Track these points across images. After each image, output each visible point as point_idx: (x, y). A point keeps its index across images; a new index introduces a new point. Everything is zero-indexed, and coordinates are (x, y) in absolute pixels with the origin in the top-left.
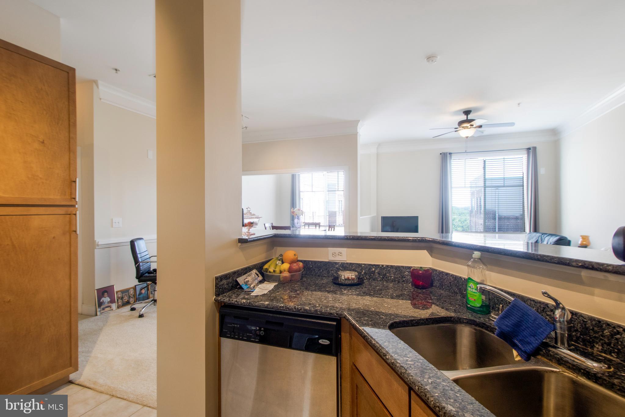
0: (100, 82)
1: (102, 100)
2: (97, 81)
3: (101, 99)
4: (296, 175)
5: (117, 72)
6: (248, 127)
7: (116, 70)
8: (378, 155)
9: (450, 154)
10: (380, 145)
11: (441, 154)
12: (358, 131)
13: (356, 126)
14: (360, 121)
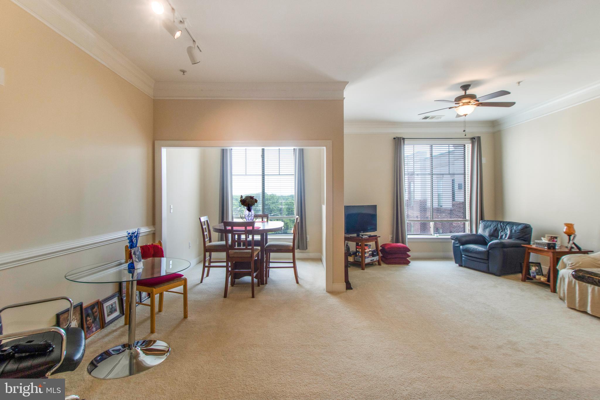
9: (404, 139)
12: (344, 97)
13: (343, 90)
14: (349, 83)
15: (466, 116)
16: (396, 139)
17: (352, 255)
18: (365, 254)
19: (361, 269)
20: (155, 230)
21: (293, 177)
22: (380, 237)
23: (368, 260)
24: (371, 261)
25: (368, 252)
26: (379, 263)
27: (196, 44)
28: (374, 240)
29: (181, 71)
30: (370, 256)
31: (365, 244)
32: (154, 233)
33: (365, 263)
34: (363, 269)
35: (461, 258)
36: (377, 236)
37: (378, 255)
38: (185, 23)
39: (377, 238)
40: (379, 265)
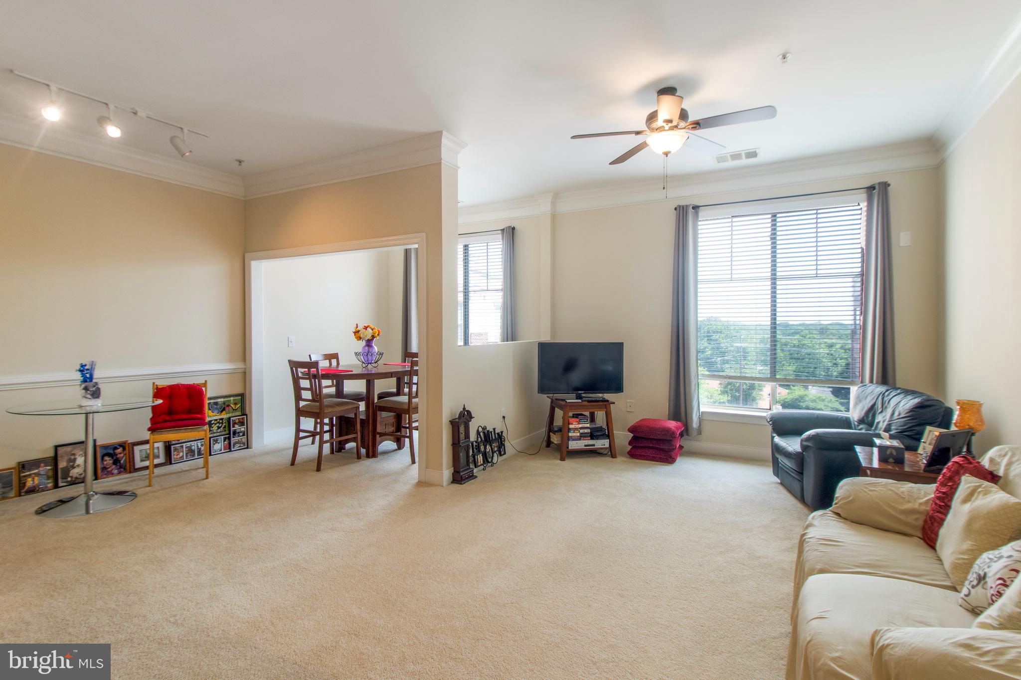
8: (554, 217)
9: (696, 208)
10: (557, 194)
11: (675, 209)
12: (442, 157)
13: (439, 146)
14: (444, 132)
16: (678, 209)
17: (557, 431)
18: (569, 432)
19: (559, 457)
20: (245, 368)
21: (501, 294)
22: (614, 403)
23: (573, 445)
24: (585, 446)
25: (575, 429)
26: (611, 452)
27: (185, 131)
28: (600, 408)
29: (237, 160)
30: (582, 436)
31: (571, 414)
32: (245, 373)
33: (568, 448)
34: (562, 459)
35: (778, 463)
36: (607, 401)
37: (609, 438)
38: (139, 114)
39: (607, 406)
40: (612, 457)
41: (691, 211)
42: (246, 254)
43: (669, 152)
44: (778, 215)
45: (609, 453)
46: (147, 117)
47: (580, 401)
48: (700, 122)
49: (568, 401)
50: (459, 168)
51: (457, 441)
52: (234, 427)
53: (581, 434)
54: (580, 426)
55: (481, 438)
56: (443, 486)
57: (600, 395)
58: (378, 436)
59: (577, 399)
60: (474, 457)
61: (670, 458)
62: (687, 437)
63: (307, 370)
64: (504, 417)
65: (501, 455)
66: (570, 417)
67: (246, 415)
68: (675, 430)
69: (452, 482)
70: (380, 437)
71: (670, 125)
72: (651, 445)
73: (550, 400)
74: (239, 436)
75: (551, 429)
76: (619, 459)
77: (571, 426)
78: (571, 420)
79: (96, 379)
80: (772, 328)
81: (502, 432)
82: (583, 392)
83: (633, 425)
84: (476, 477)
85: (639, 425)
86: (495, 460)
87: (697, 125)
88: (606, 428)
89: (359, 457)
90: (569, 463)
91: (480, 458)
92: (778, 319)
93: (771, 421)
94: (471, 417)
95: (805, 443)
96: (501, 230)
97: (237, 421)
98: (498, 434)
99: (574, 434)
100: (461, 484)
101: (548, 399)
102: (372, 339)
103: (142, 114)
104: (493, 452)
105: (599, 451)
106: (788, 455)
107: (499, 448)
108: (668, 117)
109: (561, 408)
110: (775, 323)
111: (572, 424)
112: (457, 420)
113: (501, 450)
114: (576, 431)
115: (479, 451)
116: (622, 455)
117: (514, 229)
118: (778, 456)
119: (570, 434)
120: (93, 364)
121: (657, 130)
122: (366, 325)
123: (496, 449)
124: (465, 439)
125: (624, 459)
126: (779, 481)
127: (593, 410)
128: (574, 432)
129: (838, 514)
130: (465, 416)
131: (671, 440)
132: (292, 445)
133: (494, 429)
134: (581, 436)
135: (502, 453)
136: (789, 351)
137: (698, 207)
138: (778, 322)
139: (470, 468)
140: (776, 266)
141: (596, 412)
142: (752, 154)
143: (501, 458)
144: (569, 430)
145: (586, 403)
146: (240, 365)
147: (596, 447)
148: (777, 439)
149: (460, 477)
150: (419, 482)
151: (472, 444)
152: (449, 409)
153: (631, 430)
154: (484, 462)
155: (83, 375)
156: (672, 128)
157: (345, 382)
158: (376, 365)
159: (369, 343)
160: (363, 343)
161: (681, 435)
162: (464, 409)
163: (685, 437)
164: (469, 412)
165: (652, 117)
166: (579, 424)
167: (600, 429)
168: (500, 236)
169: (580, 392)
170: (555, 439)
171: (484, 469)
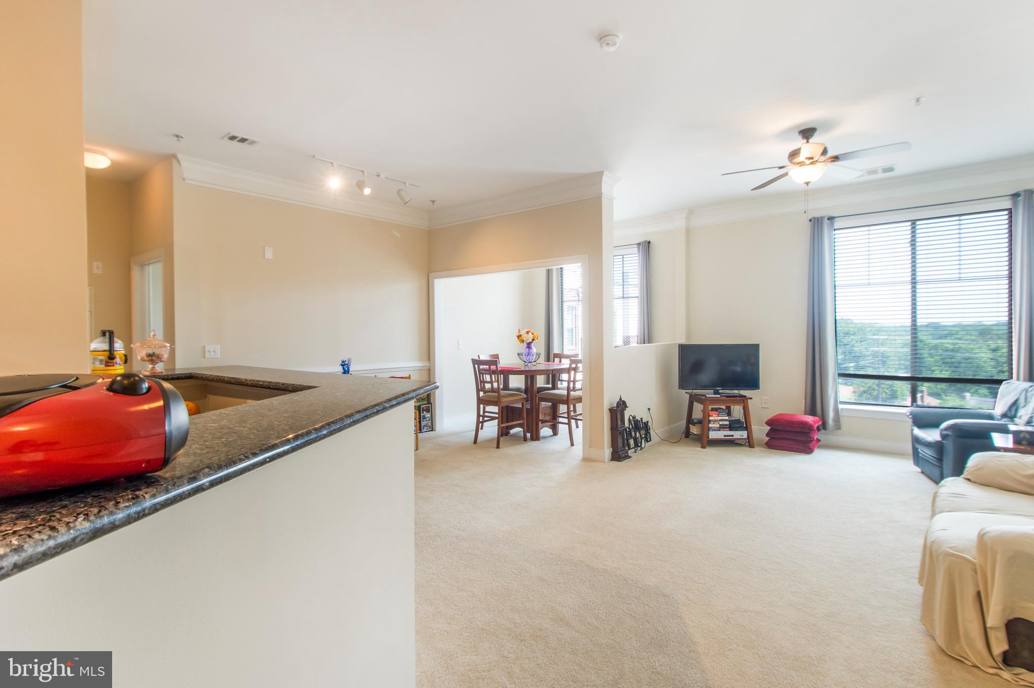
0: (180, 156)
1: (186, 181)
2: (176, 154)
3: (184, 179)
4: (552, 269)
5: (178, 140)
6: (435, 201)
7: (177, 136)
8: (688, 231)
9: (831, 219)
10: (691, 211)
11: (810, 220)
12: (603, 191)
13: (600, 183)
14: (605, 172)
15: (809, 184)
16: (813, 221)
17: (697, 423)
18: (709, 423)
19: (700, 446)
20: (430, 366)
22: (751, 399)
23: (713, 435)
24: (724, 436)
25: (715, 421)
26: (750, 443)
27: (407, 184)
28: (738, 403)
29: (431, 201)
30: (722, 427)
31: (710, 407)
32: (429, 370)
33: (708, 437)
34: (703, 447)
35: (918, 453)
36: (745, 396)
37: (747, 430)
38: (381, 176)
39: (745, 401)
40: (750, 447)
41: (826, 222)
42: (430, 274)
43: (810, 182)
44: (918, 223)
45: (747, 444)
46: (386, 178)
47: (719, 396)
48: (839, 156)
49: (708, 396)
50: (614, 198)
51: (615, 425)
52: (423, 413)
53: (720, 425)
54: (720, 418)
55: (632, 426)
56: (605, 462)
57: (737, 392)
58: (540, 423)
59: (714, 394)
60: (627, 440)
61: (809, 449)
62: (824, 431)
63: (488, 366)
64: (649, 409)
65: (647, 442)
66: (710, 410)
67: (431, 404)
68: (812, 423)
69: (611, 460)
70: (542, 423)
71: (811, 161)
72: (789, 437)
73: (688, 395)
74: (427, 421)
75: (690, 421)
76: (757, 449)
77: (711, 418)
78: (711, 413)
79: (352, 371)
80: (912, 329)
81: (648, 422)
82: (720, 388)
83: (770, 419)
84: (630, 457)
85: (777, 418)
86: (643, 446)
87: (836, 158)
88: (744, 421)
89: (525, 439)
90: (710, 450)
91: (632, 442)
92: (918, 321)
93: (911, 415)
94: (626, 407)
95: (944, 432)
96: (637, 244)
97: (425, 408)
98: (645, 423)
99: (714, 426)
100: (620, 461)
101: (686, 394)
102: (532, 342)
103: (382, 176)
104: (641, 439)
105: (737, 441)
106: (928, 445)
107: (646, 435)
108: (809, 156)
109: (700, 401)
110: (915, 325)
111: (712, 416)
112: (615, 408)
113: (648, 439)
114: (716, 423)
115: (631, 436)
116: (760, 445)
117: (649, 242)
118: (917, 446)
119: (710, 425)
120: (349, 360)
121: (798, 163)
122: (528, 330)
123: (643, 436)
124: (621, 425)
125: (762, 449)
126: (919, 470)
127: (729, 405)
128: (714, 424)
129: (968, 480)
130: (622, 405)
131: (809, 433)
132: (474, 428)
133: (642, 419)
134: (720, 428)
135: (649, 440)
136: (941, 355)
137: (833, 218)
138: (918, 324)
139: (625, 449)
140: (915, 271)
141: (732, 407)
142: (890, 169)
143: (648, 444)
144: (709, 421)
145: (724, 398)
146: (426, 364)
147: (734, 437)
148: (917, 432)
149: (618, 455)
150: (583, 458)
151: (626, 430)
152: (609, 399)
153: (769, 423)
154: (635, 446)
155: (343, 369)
156: (812, 163)
157: (511, 377)
158: (535, 363)
159: (529, 346)
160: (525, 345)
161: (818, 429)
162: (621, 399)
163: (822, 431)
164: (624, 403)
165: (794, 154)
166: (718, 416)
167: (738, 421)
168: (636, 249)
169: (718, 388)
170: (694, 430)
171: (635, 452)
